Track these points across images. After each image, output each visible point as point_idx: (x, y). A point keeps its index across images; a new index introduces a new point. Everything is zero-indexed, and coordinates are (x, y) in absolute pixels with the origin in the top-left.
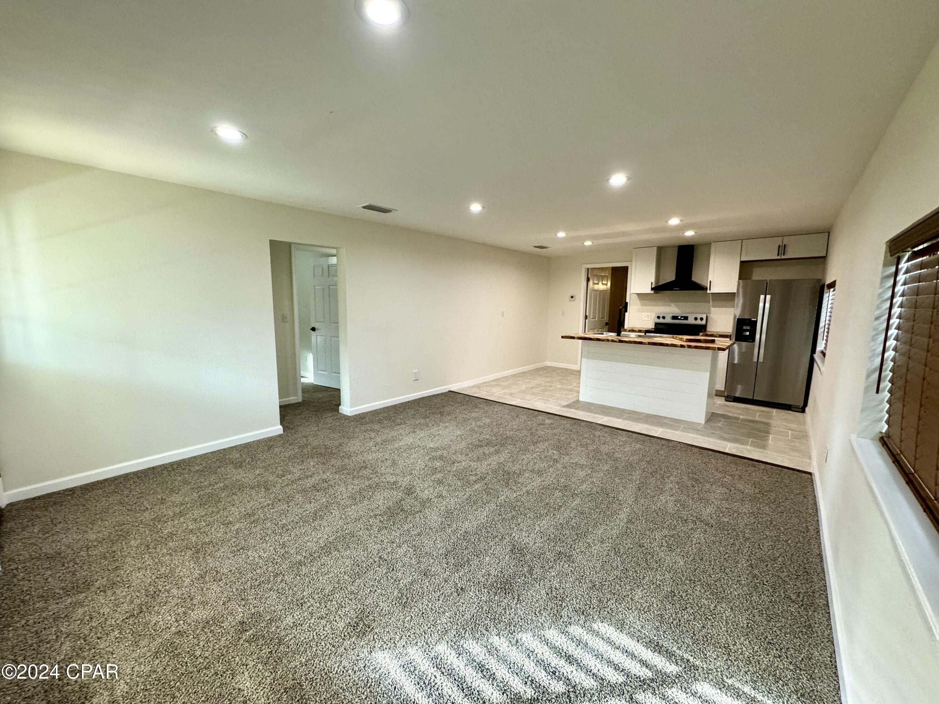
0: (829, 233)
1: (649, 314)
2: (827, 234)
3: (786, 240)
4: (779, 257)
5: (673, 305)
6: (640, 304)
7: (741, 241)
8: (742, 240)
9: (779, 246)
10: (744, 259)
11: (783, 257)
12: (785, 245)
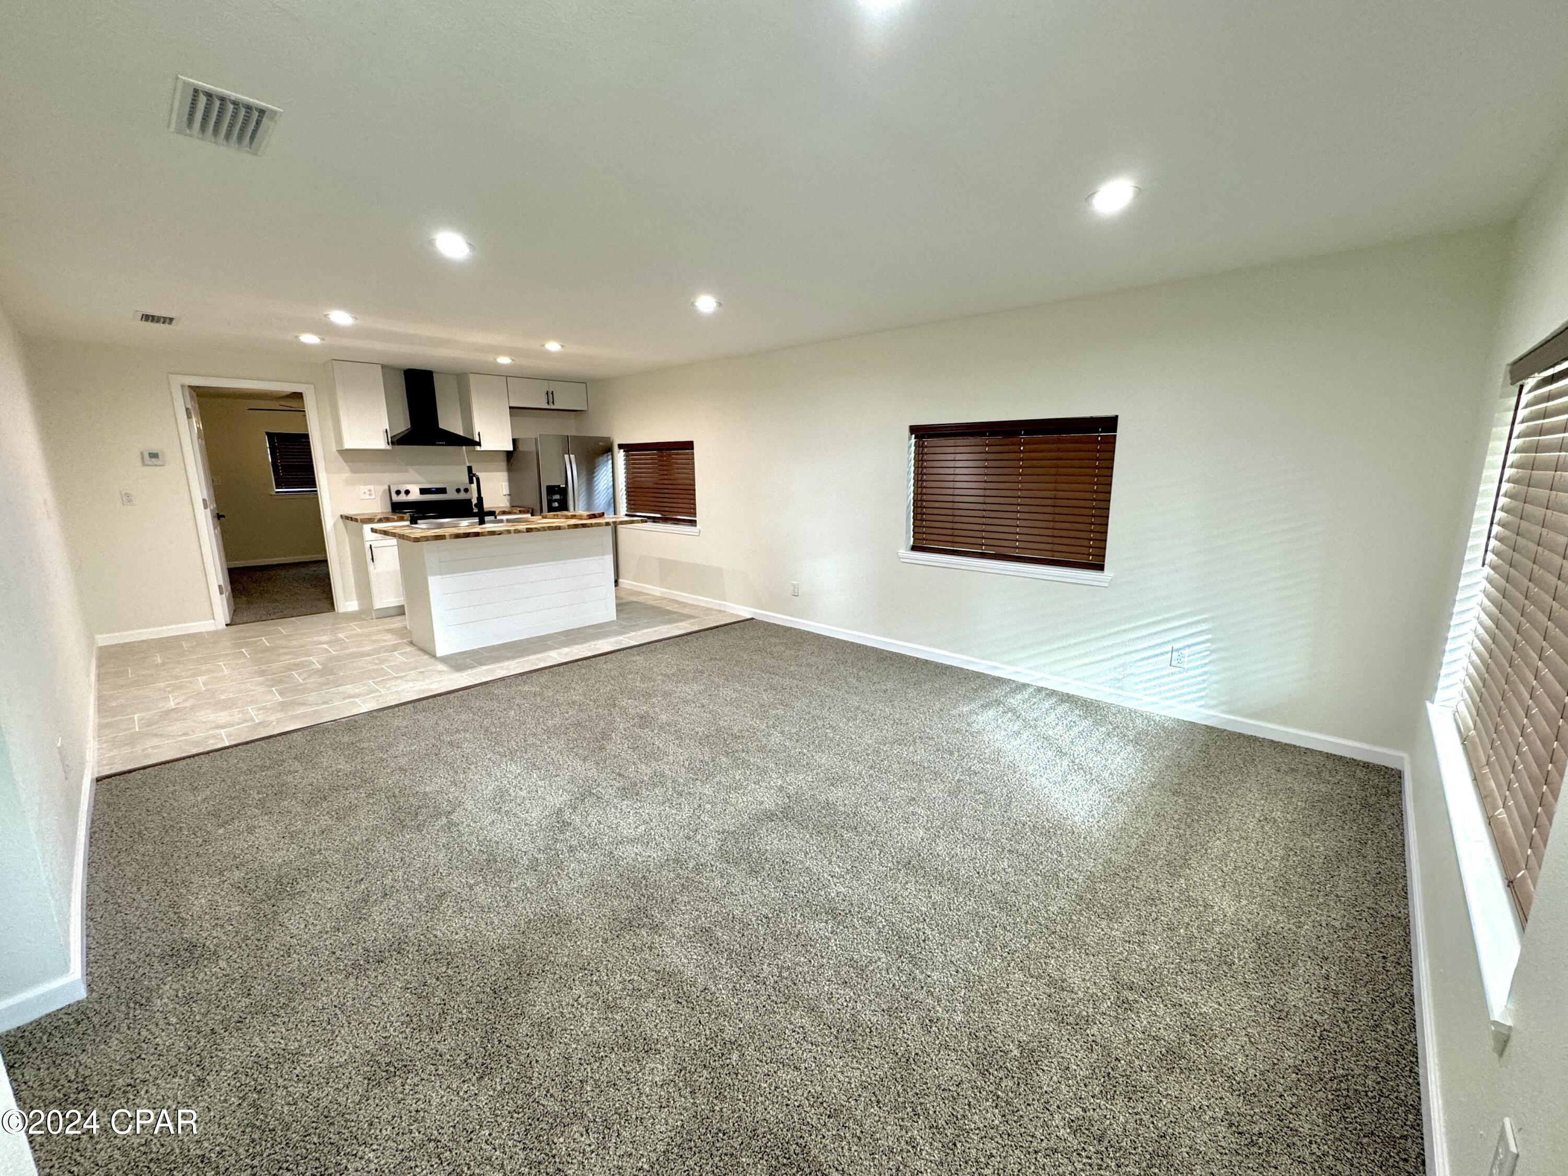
0: (586, 384)
3: (552, 386)
4: (547, 407)
5: (410, 469)
8: (506, 377)
9: (547, 392)
10: (512, 404)
11: (553, 407)
12: (552, 392)
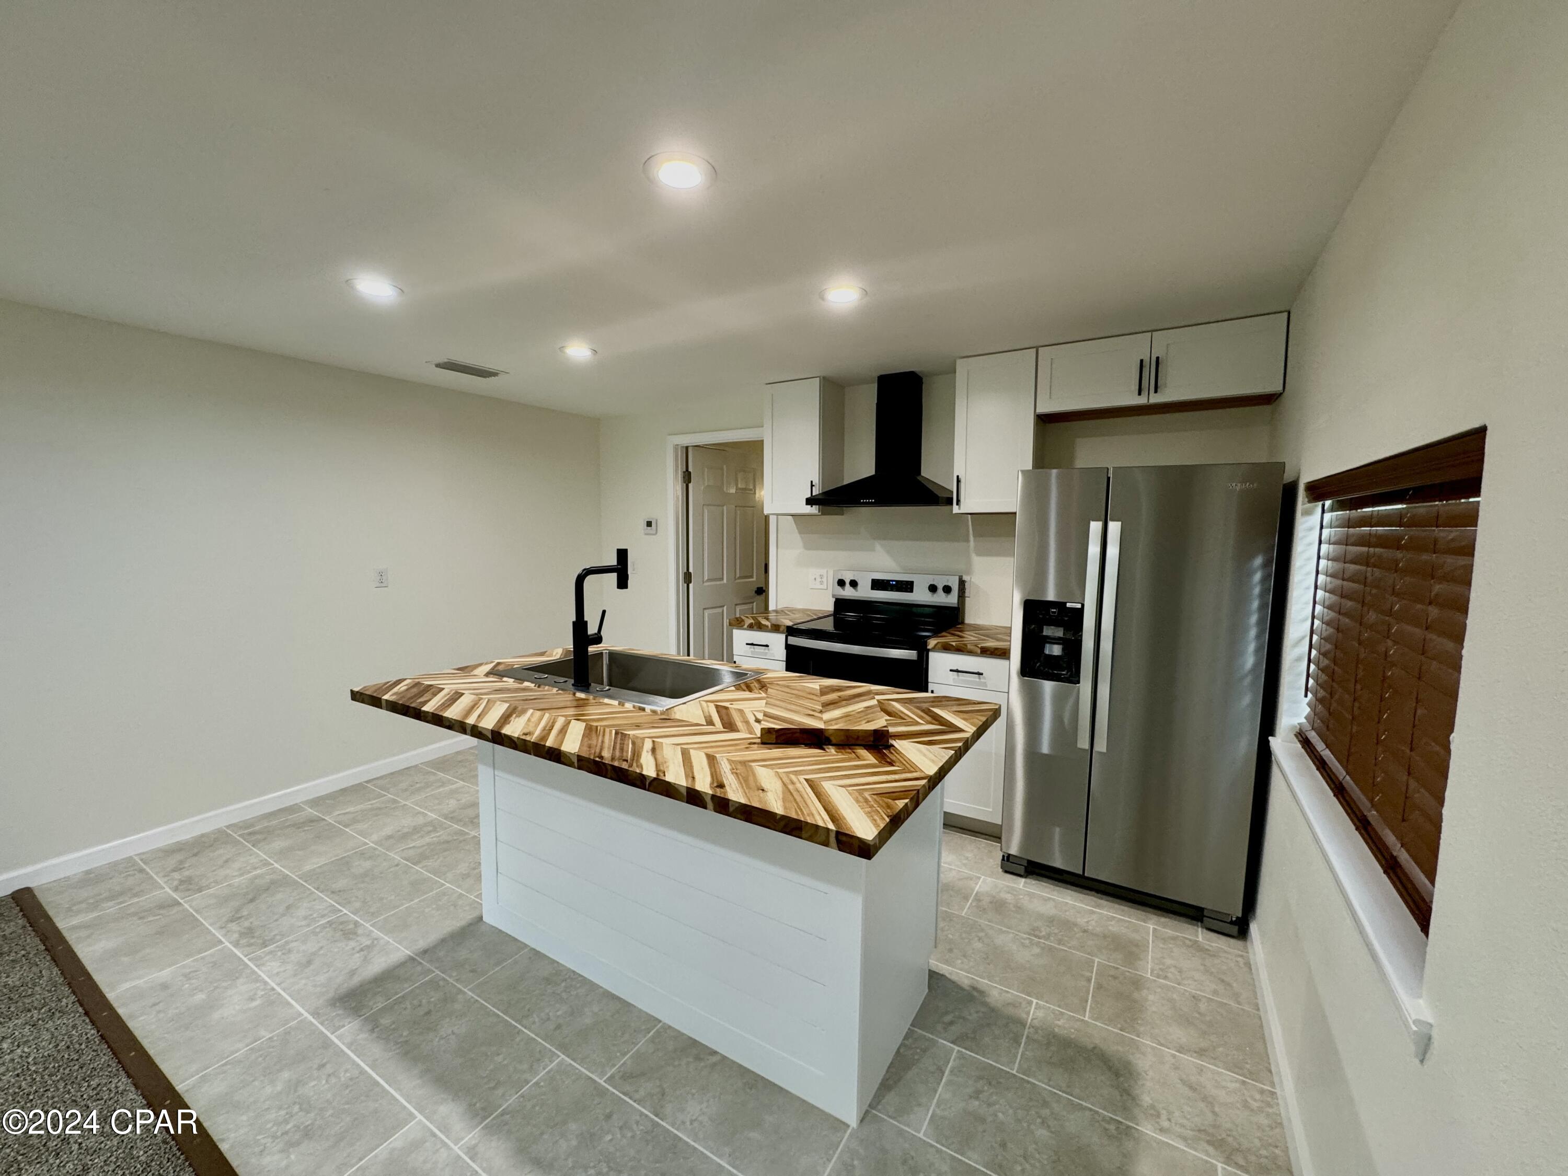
0: (1289, 313)
1: (823, 572)
2: (1286, 315)
3: (1162, 344)
4: (1142, 400)
5: (878, 547)
6: (801, 544)
7: (1035, 349)
8: (1037, 348)
9: (1142, 361)
10: (1046, 407)
11: (1155, 399)
12: (1158, 358)
